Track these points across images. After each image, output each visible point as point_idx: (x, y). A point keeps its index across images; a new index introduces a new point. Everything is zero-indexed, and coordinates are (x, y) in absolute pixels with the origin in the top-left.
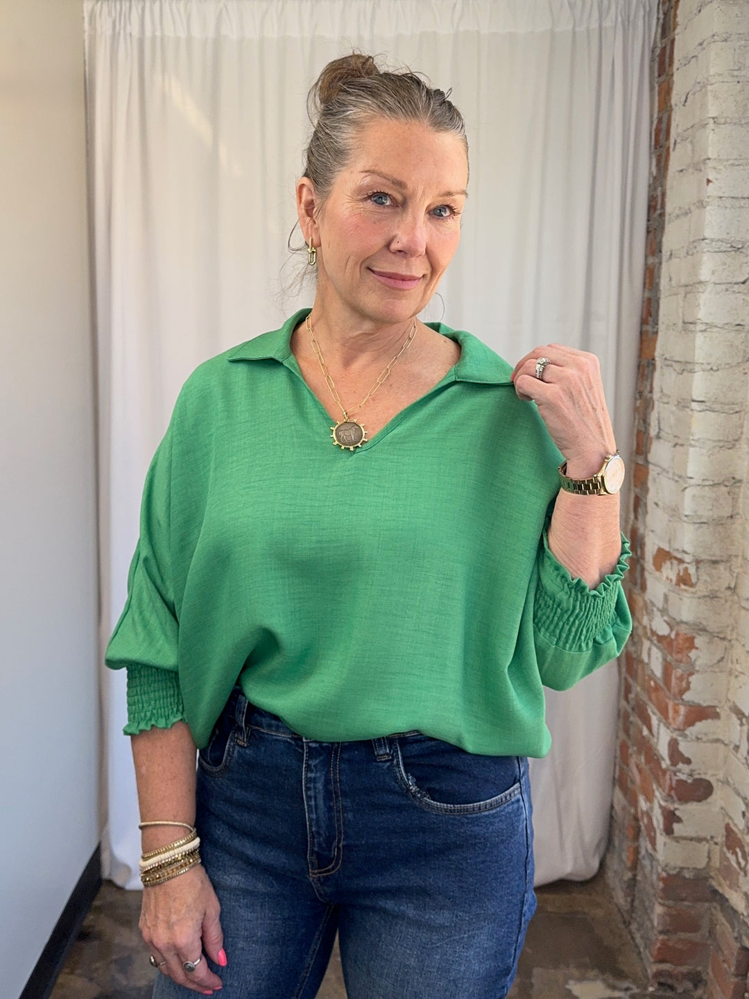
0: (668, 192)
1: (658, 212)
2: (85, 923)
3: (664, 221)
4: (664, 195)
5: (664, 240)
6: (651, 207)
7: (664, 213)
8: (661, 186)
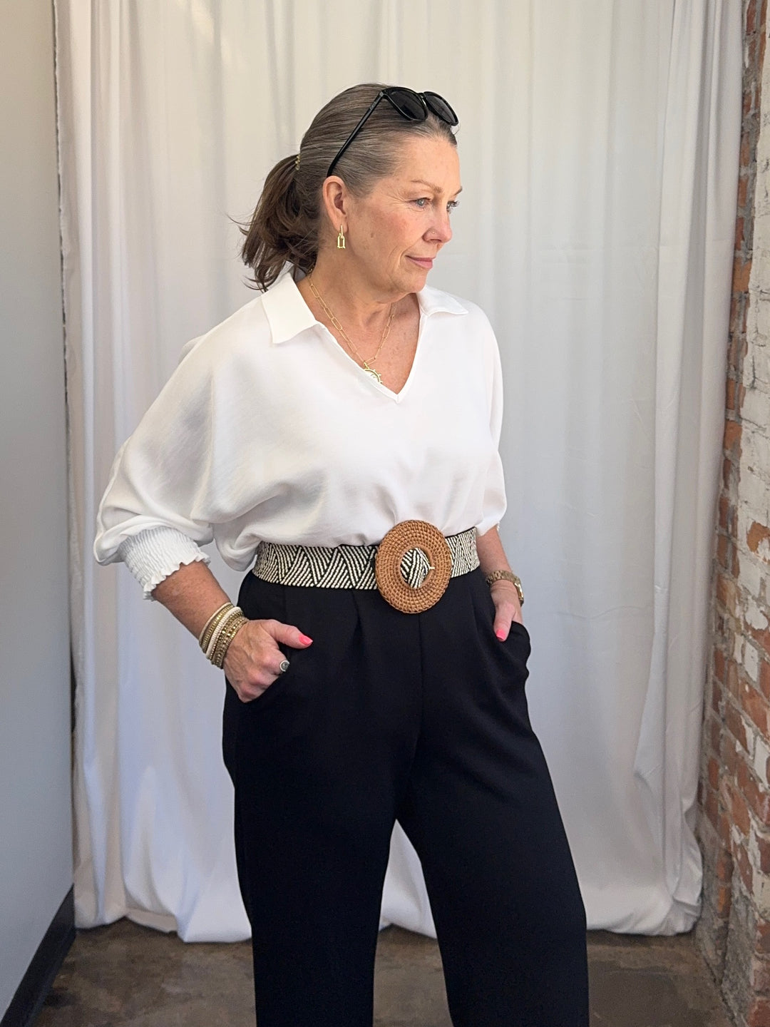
0: (764, 87)
1: (752, 112)
2: (55, 985)
3: (759, 123)
4: (758, 91)
5: (759, 146)
6: (745, 107)
7: (759, 112)
8: (755, 80)
